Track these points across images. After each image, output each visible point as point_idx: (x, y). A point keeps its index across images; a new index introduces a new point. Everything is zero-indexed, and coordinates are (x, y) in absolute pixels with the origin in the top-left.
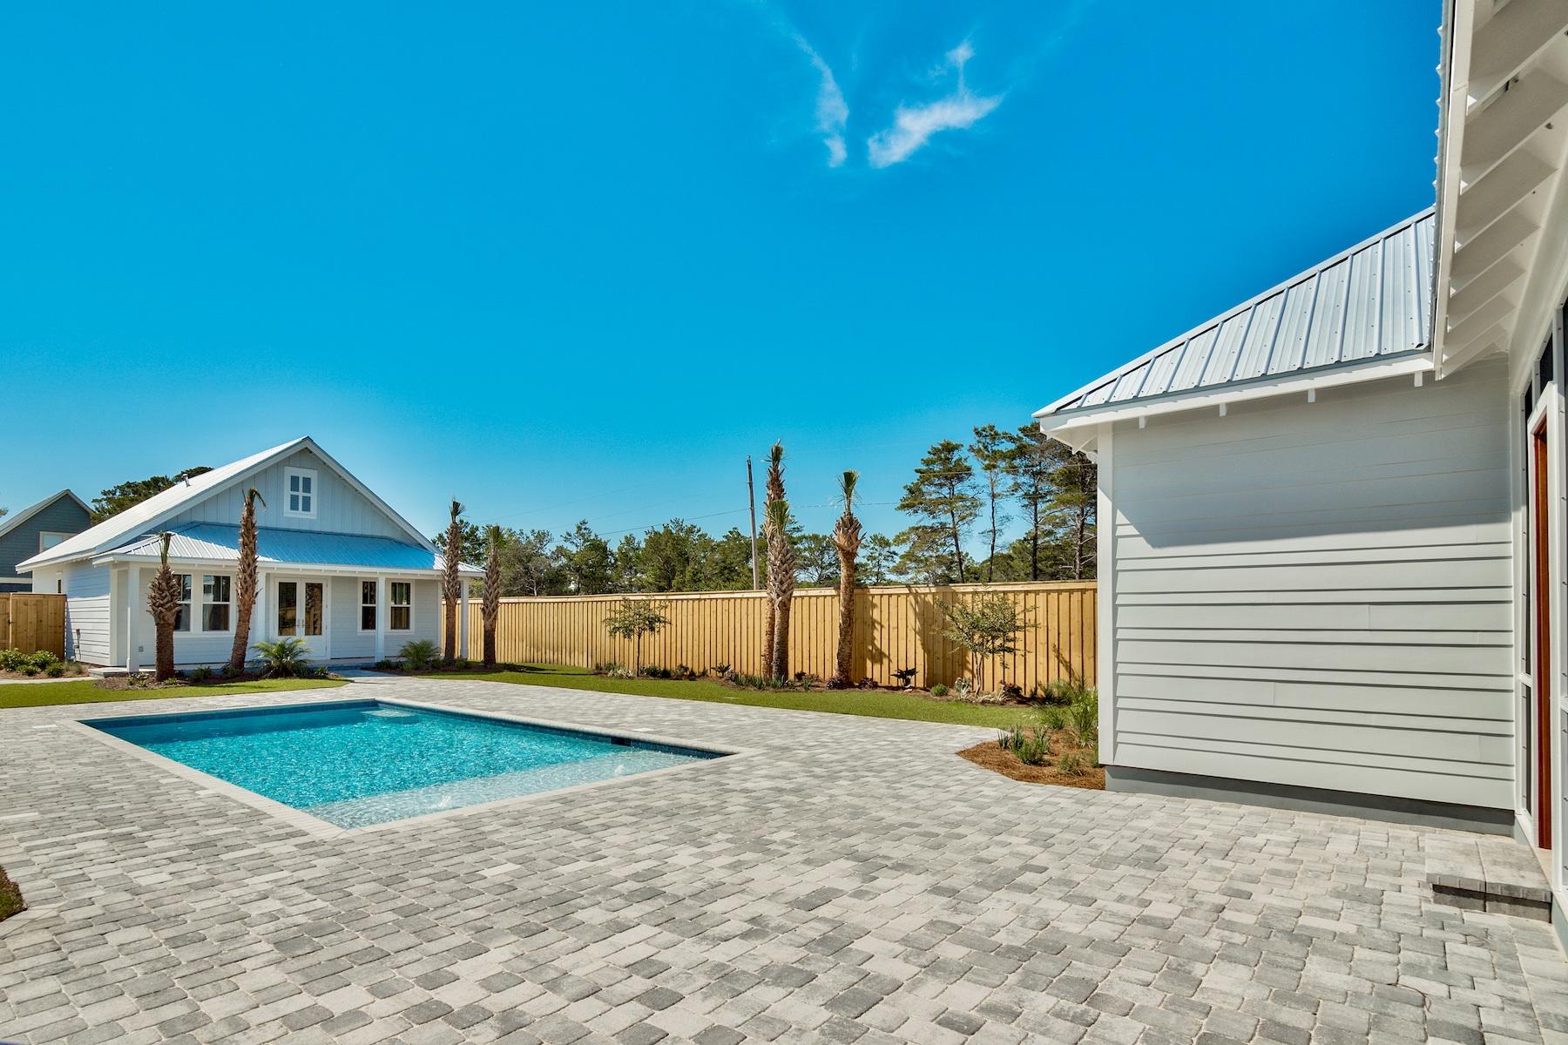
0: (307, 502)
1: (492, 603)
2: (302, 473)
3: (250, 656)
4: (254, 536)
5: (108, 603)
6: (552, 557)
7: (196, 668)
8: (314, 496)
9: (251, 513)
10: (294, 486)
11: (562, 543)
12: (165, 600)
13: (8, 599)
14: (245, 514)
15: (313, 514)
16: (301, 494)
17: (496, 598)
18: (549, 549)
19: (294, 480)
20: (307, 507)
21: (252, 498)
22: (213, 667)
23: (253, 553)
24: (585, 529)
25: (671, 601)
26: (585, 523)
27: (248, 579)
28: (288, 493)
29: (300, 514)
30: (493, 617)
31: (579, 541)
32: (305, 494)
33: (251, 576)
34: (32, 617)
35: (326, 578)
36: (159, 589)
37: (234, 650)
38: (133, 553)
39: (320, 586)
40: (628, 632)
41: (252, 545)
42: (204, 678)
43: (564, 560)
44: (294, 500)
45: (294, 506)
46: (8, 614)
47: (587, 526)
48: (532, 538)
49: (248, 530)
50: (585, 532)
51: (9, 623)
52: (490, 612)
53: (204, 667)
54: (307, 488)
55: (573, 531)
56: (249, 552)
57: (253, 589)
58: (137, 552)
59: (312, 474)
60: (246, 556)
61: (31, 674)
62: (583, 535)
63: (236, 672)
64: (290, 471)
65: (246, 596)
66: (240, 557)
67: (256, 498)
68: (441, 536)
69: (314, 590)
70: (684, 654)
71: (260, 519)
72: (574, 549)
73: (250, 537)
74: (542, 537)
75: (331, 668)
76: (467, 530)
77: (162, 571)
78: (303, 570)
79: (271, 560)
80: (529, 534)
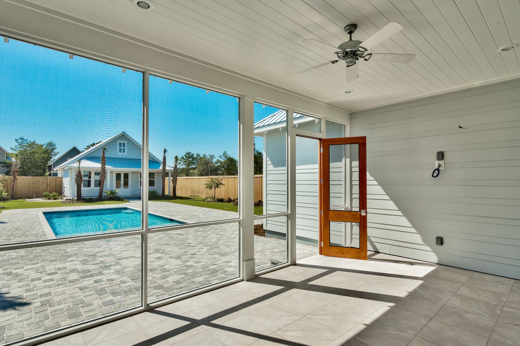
0: (124, 150)
1: (175, 179)
2: (122, 142)
3: (104, 194)
4: (105, 161)
5: (68, 180)
6: (215, 163)
7: (88, 197)
8: (126, 148)
9: (104, 154)
10: (120, 146)
11: (218, 158)
12: (79, 179)
13: (48, 178)
14: (102, 154)
15: (126, 153)
16: (122, 148)
17: (176, 177)
18: (215, 160)
19: (120, 144)
20: (124, 152)
21: (104, 150)
22: (93, 197)
23: (105, 165)
24: (226, 154)
25: (224, 178)
26: (226, 152)
27: (103, 173)
28: (118, 147)
29: (122, 153)
30: (175, 183)
31: (224, 158)
32: (123, 148)
33: (104, 172)
34: (54, 183)
35: (130, 172)
36: (77, 176)
37: (99, 192)
38: (72, 166)
39: (128, 174)
40: (211, 188)
41: (104, 163)
42: (90, 200)
43: (219, 164)
44: (120, 149)
45: (120, 151)
46: (48, 182)
47: (226, 153)
48: (209, 157)
49: (103, 159)
50: (226, 155)
51: (48, 185)
52: (175, 181)
53: (90, 197)
54: (124, 146)
55: (222, 155)
56: (103, 165)
57: (105, 175)
58: (74, 166)
59: (126, 142)
60: (102, 166)
61: (49, 199)
62: (225, 156)
63: (100, 199)
64: (119, 141)
65: (102, 178)
66: (101, 166)
67: (105, 150)
68: (183, 157)
69: (126, 176)
70: (231, 194)
71: (107, 155)
72: (222, 161)
73: (104, 160)
74: (212, 157)
75: (125, 198)
76: (191, 155)
77: (78, 171)
78: (123, 170)
79: (111, 167)
80: (208, 156)
